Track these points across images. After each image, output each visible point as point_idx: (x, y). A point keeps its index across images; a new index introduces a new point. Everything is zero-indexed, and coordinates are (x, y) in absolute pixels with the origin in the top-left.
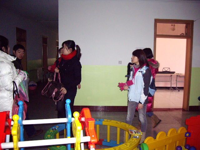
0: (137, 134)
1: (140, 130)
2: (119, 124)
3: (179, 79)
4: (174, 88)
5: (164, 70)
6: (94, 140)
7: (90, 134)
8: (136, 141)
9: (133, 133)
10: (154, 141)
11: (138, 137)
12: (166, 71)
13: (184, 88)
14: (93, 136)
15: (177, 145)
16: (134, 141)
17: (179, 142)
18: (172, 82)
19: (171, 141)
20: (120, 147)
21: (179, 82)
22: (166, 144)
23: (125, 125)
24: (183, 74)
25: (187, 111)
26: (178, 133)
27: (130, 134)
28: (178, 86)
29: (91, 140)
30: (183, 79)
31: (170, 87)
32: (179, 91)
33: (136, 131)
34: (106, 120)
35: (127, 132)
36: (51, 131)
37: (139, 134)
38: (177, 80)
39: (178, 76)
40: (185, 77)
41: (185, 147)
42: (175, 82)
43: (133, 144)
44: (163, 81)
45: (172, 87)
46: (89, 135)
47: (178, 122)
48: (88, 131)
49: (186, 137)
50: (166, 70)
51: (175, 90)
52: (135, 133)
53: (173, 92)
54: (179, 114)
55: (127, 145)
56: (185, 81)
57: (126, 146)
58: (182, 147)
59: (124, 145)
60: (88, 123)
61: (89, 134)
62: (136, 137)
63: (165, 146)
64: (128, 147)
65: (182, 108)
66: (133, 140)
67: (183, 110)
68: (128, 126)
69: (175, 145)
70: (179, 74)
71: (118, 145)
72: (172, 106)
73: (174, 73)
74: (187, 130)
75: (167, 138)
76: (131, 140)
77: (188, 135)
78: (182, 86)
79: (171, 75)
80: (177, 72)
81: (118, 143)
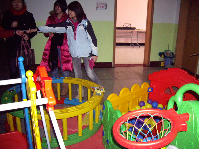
0: (99, 91)
1: (102, 87)
2: (80, 81)
3: (140, 35)
4: (135, 44)
5: (125, 26)
6: (52, 102)
7: (47, 95)
8: (99, 98)
9: (95, 90)
10: (118, 98)
11: (100, 94)
12: (127, 27)
13: (145, 44)
14: (51, 97)
15: (140, 100)
16: (97, 99)
17: (142, 98)
18: (133, 38)
19: (134, 97)
20: (82, 106)
21: (140, 38)
22: (129, 101)
23: (87, 82)
24: (144, 30)
25: (148, 66)
26: (141, 89)
27: (92, 91)
28: (139, 42)
29: (48, 102)
30: (144, 35)
31: (131, 43)
32: (140, 47)
33: (98, 88)
34: (67, 78)
35: (89, 90)
36: (8, 93)
37: (102, 91)
38: (138, 36)
39: (139, 32)
40: (146, 33)
41: (147, 102)
42: (136, 38)
43: (95, 101)
44: (123, 37)
45: (133, 43)
46: (46, 97)
47: (139, 78)
48: (45, 92)
49: (148, 92)
50: (127, 25)
51: (136, 46)
52: (98, 90)
53: (134, 48)
54: (140, 70)
55: (90, 103)
56: (146, 36)
57: (88, 104)
58: (145, 102)
59: (87, 103)
60: (44, 82)
61: (45, 95)
62: (99, 94)
63: (128, 102)
64: (91, 105)
65: (143, 63)
66: (95, 97)
67: (144, 65)
68: (90, 83)
69: (138, 100)
70: (140, 30)
71: (80, 103)
72: (133, 62)
73: (134, 29)
74: (150, 85)
75: (130, 94)
76: (94, 98)
77: (150, 90)
78: (143, 42)
79: (132, 31)
80: (138, 28)
81: (80, 101)
